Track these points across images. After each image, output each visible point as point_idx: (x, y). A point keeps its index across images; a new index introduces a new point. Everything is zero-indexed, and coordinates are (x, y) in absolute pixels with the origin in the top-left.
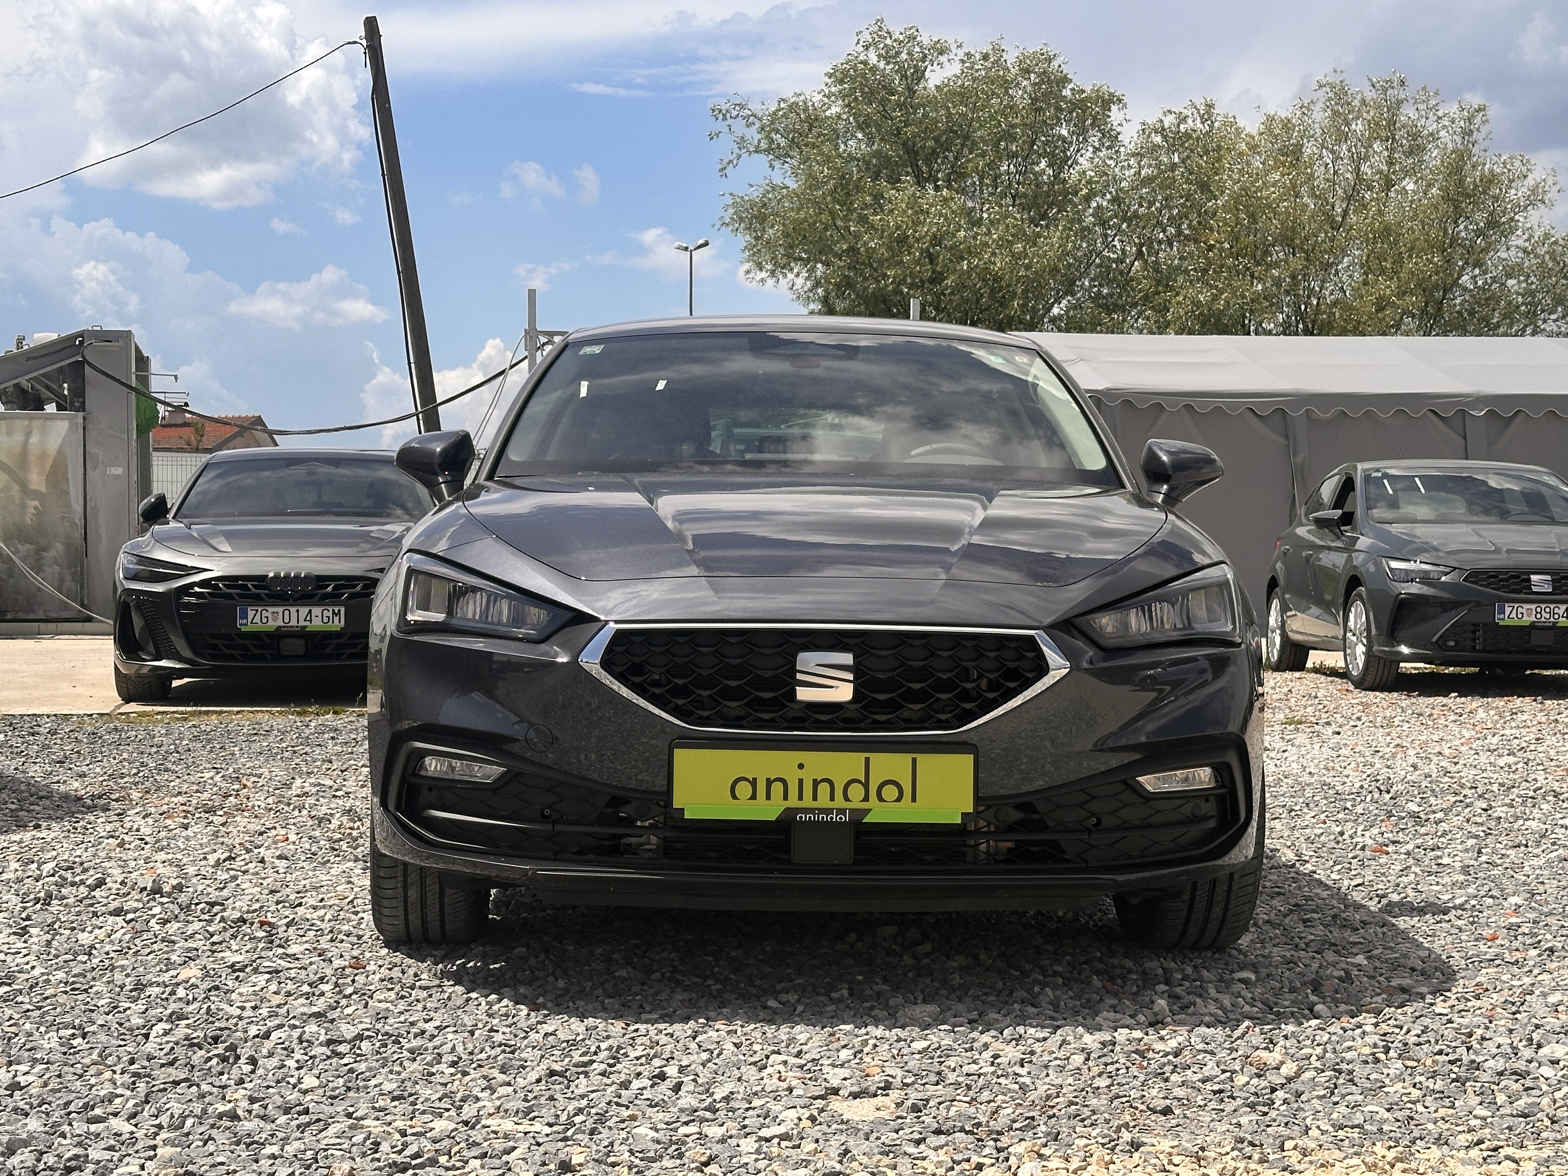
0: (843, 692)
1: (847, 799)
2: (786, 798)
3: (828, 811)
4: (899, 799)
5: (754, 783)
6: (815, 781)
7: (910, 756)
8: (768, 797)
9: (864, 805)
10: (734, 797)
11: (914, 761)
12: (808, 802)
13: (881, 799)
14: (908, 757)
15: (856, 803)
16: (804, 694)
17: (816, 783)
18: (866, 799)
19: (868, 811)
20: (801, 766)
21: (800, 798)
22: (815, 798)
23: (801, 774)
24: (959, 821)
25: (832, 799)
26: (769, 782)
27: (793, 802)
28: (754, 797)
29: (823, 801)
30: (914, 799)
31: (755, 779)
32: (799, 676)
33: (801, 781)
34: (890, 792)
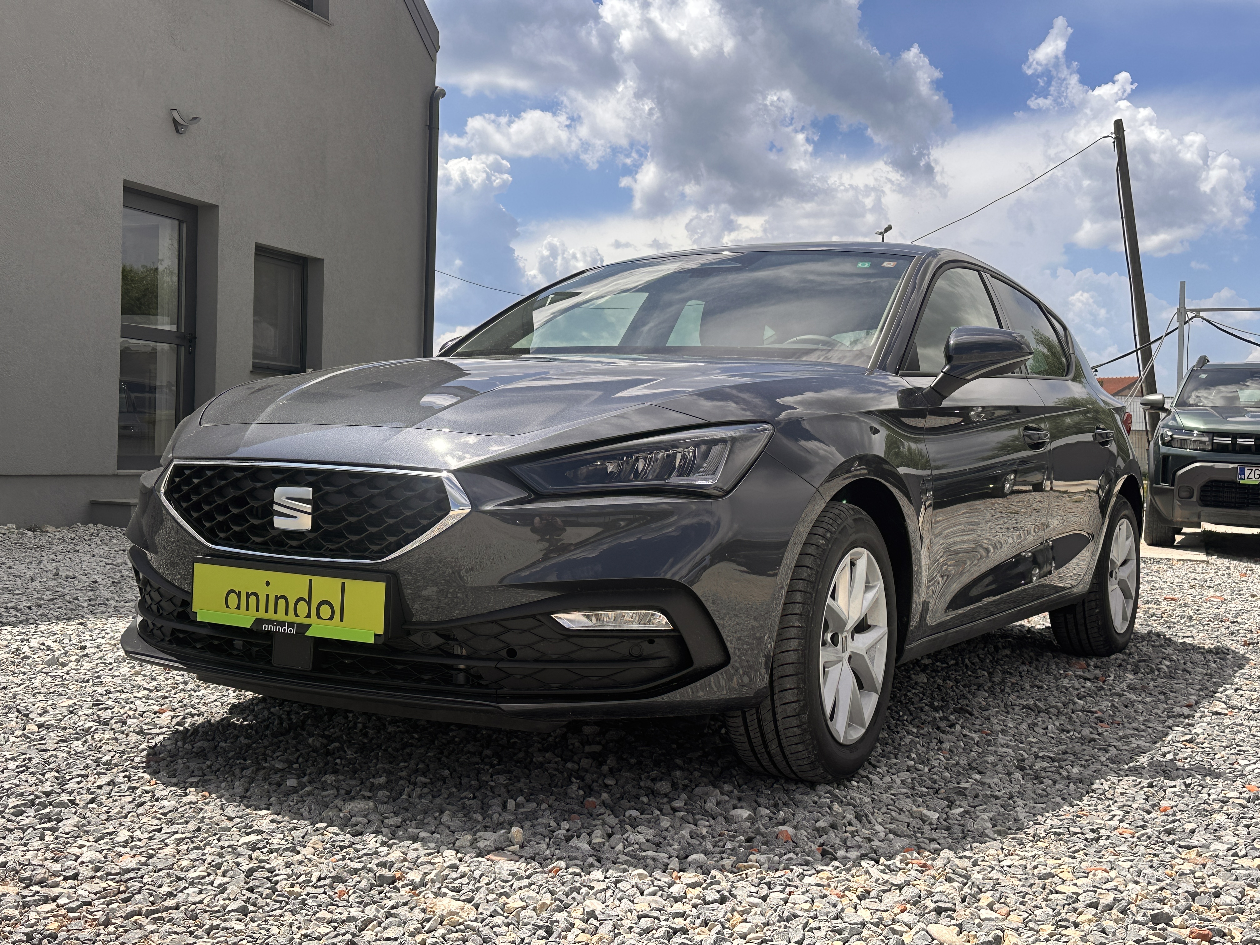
0: (305, 523)
1: (296, 615)
2: (258, 610)
3: (282, 624)
4: (331, 618)
5: (239, 595)
6: (276, 596)
7: (340, 581)
8: (247, 609)
9: (307, 621)
10: (228, 607)
11: (343, 584)
12: (271, 616)
13: (319, 617)
14: (338, 582)
15: (302, 620)
16: (279, 523)
17: (277, 599)
18: (309, 616)
19: (308, 626)
20: (268, 584)
21: (267, 611)
22: (276, 612)
23: (267, 590)
24: (372, 641)
25: (287, 614)
26: (248, 595)
27: (262, 614)
28: (238, 607)
29: (281, 616)
30: (342, 620)
31: (239, 592)
32: (276, 507)
33: (267, 596)
34: (325, 611)
